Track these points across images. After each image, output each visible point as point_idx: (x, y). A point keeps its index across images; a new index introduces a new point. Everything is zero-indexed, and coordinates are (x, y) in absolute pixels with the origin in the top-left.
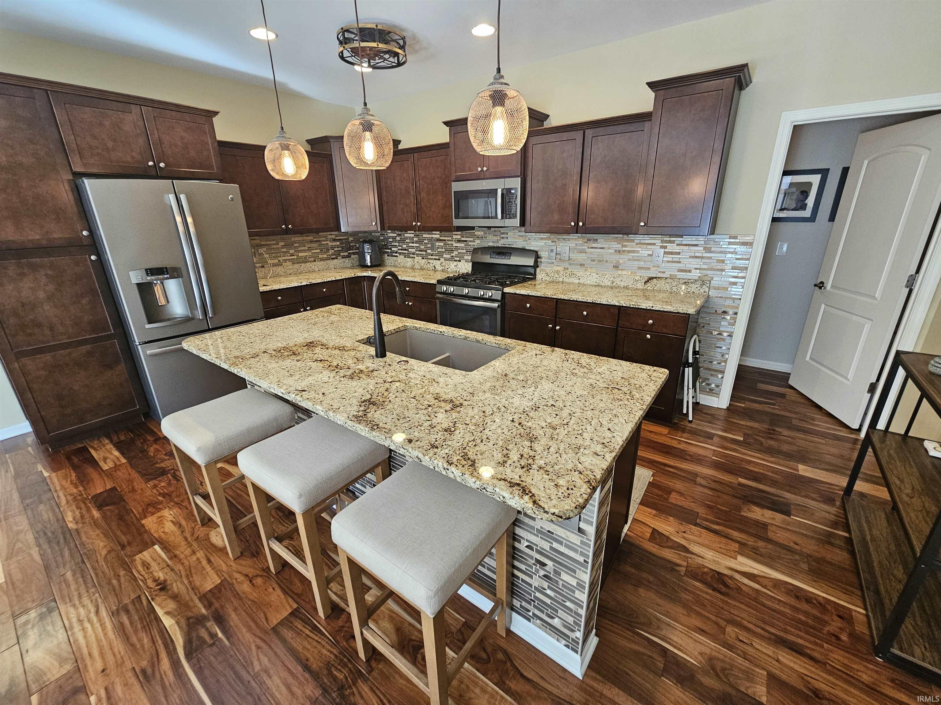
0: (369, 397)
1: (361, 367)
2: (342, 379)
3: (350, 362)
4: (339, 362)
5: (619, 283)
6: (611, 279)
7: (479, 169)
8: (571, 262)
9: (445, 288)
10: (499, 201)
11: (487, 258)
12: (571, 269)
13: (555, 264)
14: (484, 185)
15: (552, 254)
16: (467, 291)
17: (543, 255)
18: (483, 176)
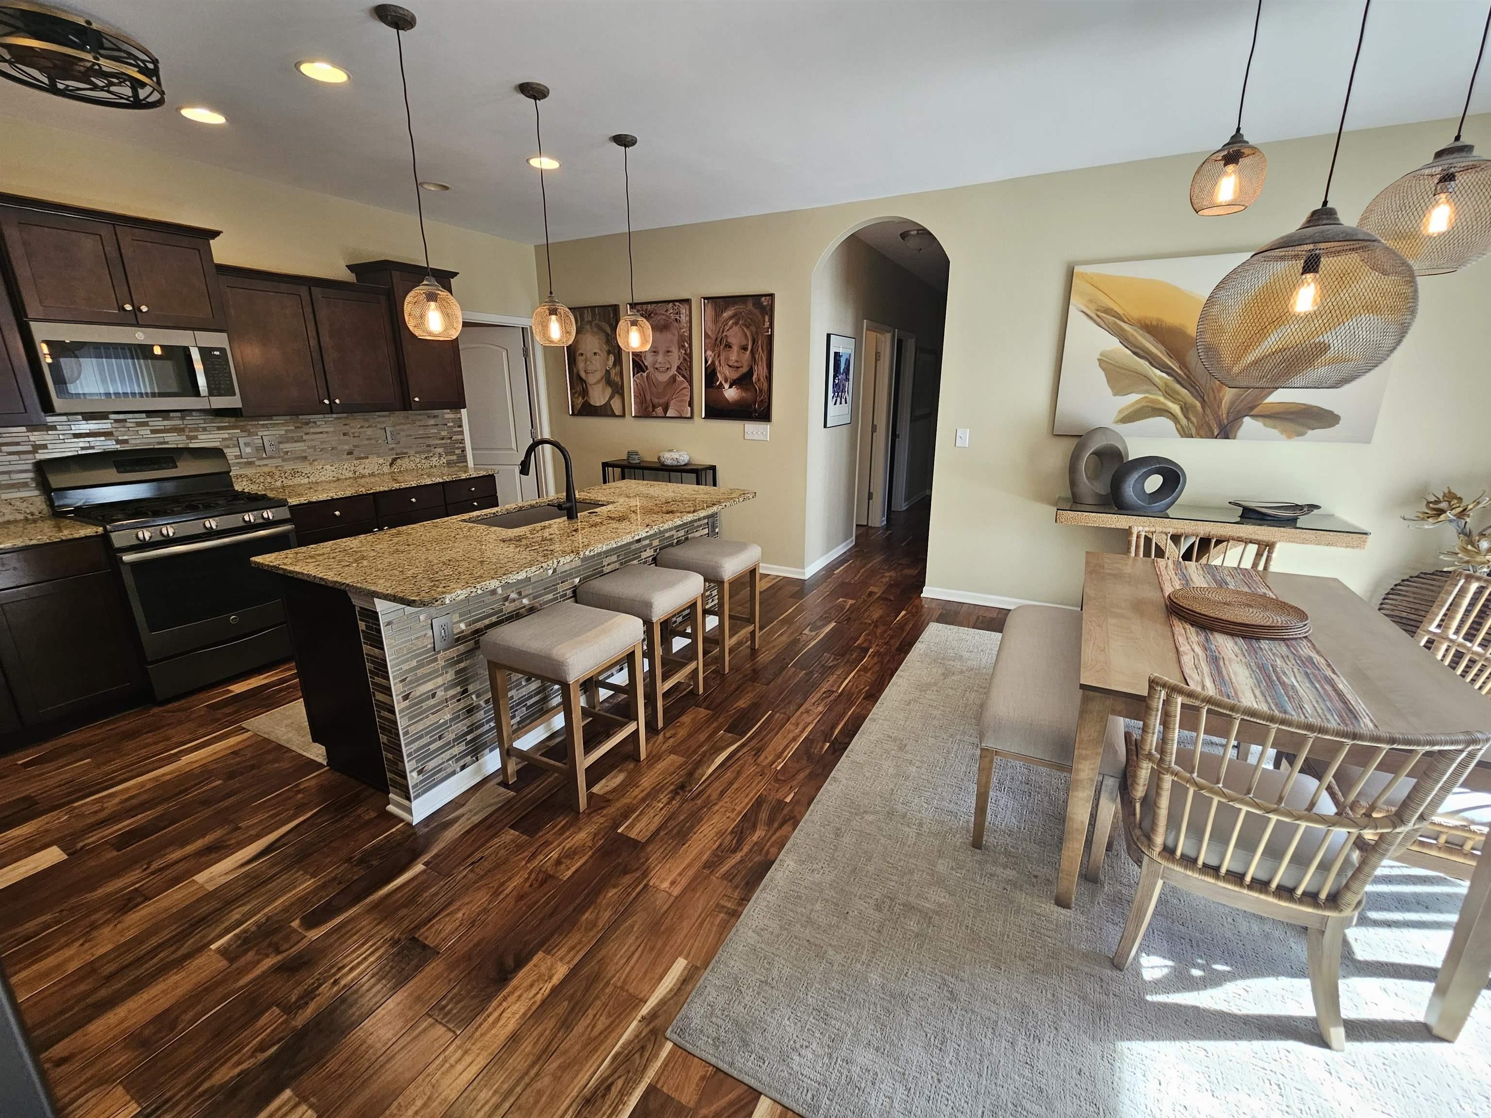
5: (363, 472)
6: (352, 468)
7: (128, 307)
8: (286, 456)
9: (146, 534)
10: (199, 367)
11: (112, 474)
12: (288, 467)
13: (257, 463)
14: (140, 336)
15: (248, 450)
16: (212, 523)
17: (231, 453)
18: (135, 320)
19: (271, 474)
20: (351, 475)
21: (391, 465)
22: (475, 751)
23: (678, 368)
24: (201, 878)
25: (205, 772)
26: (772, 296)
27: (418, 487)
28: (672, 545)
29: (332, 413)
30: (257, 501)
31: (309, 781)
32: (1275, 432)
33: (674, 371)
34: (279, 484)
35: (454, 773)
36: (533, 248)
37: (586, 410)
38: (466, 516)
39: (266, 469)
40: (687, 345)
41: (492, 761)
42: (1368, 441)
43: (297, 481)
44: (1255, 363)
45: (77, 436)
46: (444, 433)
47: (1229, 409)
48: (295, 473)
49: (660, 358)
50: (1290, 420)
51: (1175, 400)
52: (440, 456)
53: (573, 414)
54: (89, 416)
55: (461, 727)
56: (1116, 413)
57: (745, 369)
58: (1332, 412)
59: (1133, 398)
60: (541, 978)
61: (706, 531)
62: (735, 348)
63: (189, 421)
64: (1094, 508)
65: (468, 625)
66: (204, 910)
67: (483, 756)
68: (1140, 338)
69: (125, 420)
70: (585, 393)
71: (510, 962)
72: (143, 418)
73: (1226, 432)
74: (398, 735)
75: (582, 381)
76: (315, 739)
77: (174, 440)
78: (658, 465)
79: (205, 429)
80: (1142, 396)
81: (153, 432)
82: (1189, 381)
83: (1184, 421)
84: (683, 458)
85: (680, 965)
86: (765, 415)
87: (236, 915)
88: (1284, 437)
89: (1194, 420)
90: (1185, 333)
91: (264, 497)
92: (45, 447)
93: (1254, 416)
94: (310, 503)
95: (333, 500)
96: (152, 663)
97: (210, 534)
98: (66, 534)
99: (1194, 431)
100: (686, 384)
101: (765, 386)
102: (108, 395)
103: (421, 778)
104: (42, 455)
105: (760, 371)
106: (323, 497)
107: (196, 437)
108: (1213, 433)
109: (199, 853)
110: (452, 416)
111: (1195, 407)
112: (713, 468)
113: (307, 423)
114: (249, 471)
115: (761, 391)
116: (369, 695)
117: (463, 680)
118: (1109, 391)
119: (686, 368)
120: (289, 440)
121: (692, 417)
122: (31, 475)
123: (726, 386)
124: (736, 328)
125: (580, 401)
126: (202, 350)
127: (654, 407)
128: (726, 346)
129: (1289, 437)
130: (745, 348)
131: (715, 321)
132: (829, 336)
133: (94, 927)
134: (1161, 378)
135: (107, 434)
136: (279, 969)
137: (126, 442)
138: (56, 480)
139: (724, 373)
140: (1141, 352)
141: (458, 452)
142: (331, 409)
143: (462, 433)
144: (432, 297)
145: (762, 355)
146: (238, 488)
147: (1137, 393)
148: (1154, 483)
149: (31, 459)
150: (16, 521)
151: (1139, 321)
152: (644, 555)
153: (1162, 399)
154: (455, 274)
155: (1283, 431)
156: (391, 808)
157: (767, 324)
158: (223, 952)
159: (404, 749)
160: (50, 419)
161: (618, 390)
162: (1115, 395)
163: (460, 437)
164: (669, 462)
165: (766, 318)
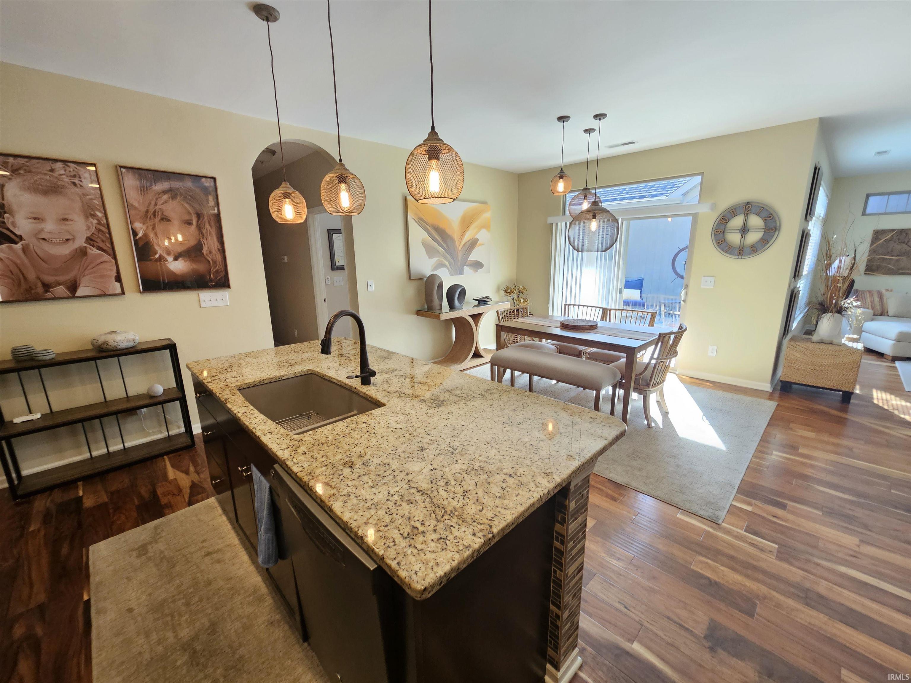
0: (386, 360)
1: (386, 376)
2: (401, 369)
3: (394, 381)
4: (404, 381)
23: (90, 238)
33: (81, 243)
40: (100, 214)
42: (489, 272)
47: (461, 263)
50: (475, 266)
51: (447, 260)
56: (431, 266)
57: (191, 243)
58: (482, 263)
59: (435, 260)
62: (176, 222)
68: (433, 232)
73: (461, 272)
80: (437, 258)
82: (449, 252)
86: (221, 284)
90: (446, 231)
93: (467, 265)
99: (453, 273)
100: (106, 257)
101: (219, 258)
108: (458, 273)
111: (452, 263)
115: (215, 262)
119: (102, 239)
121: (123, 293)
123: (170, 259)
124: (173, 203)
127: (49, 287)
128: (162, 219)
129: (475, 273)
130: (188, 222)
131: (142, 194)
134: (441, 250)
139: (165, 246)
140: (434, 239)
145: (210, 230)
151: (432, 225)
153: (443, 260)
155: (474, 270)
157: (212, 203)
162: (429, 258)
165: (211, 198)
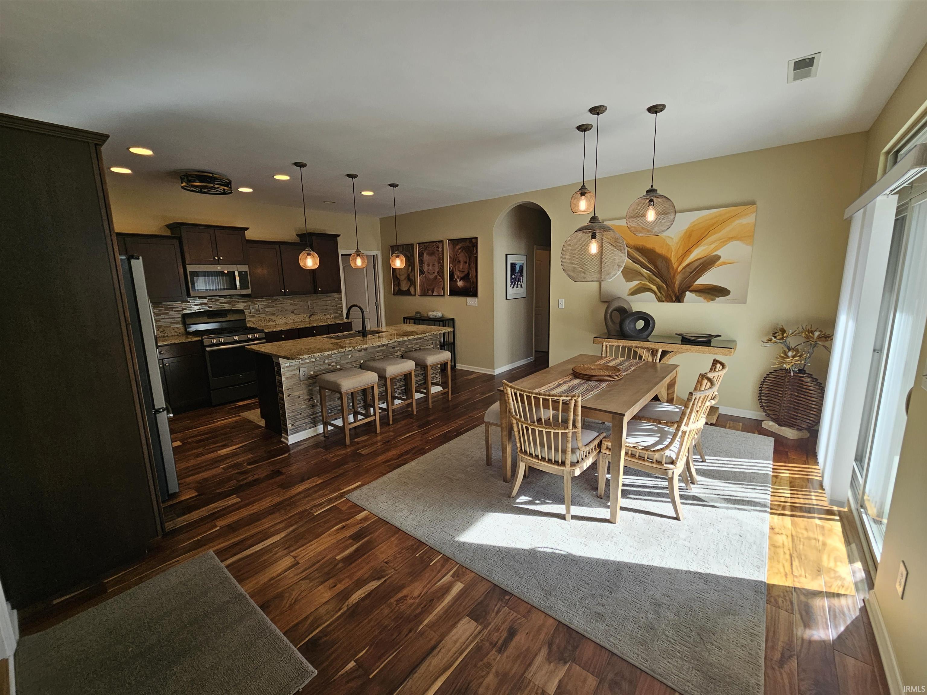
5: (297, 320)
6: (293, 318)
7: (216, 258)
8: (266, 313)
9: (214, 341)
10: (237, 278)
11: (206, 319)
12: (268, 317)
13: (257, 316)
14: (219, 268)
15: (253, 310)
16: (236, 338)
17: (247, 312)
18: (218, 263)
19: (261, 321)
20: (292, 321)
21: (309, 317)
22: (314, 424)
23: (438, 272)
24: (219, 452)
25: (225, 427)
26: (477, 238)
27: (317, 326)
28: (412, 351)
29: (285, 295)
30: (253, 330)
31: (258, 431)
32: (701, 299)
33: (436, 274)
34: (263, 324)
35: (306, 429)
36: (378, 219)
37: (400, 292)
38: (325, 336)
39: (259, 319)
41: (320, 429)
42: (745, 302)
43: (270, 324)
44: (688, 265)
45: (196, 305)
46: (333, 304)
47: (679, 288)
48: (270, 320)
49: (430, 268)
50: (708, 293)
51: (654, 284)
52: (331, 314)
53: (394, 294)
54: (200, 298)
55: (309, 411)
56: (628, 291)
57: (466, 272)
58: (726, 289)
59: (635, 283)
60: (314, 482)
61: (432, 346)
62: (462, 263)
63: (233, 299)
64: (617, 338)
65: (314, 372)
66: (218, 459)
67: (318, 425)
68: (635, 254)
69: (211, 299)
70: (399, 285)
71: (305, 478)
72: (217, 298)
73: (679, 299)
74: (285, 409)
75: (398, 279)
76: (262, 417)
77: (227, 307)
78: (427, 318)
79: (238, 302)
80: (639, 282)
81: (221, 303)
82: (659, 275)
83: (659, 294)
84: (439, 314)
85: (359, 483)
86: (474, 294)
87: (228, 461)
88: (705, 301)
89: (663, 293)
90: (655, 252)
91: (256, 328)
92: (186, 309)
93: (691, 291)
94: (273, 331)
95: (282, 331)
96: (212, 390)
97: (236, 342)
98: (189, 340)
99: (664, 299)
100: (441, 280)
101: (475, 280)
102: (207, 290)
103: (293, 428)
104: (184, 312)
105: (472, 273)
106: (278, 329)
107: (235, 305)
108: (672, 300)
109: (219, 446)
110: (337, 296)
111: (663, 287)
112: (453, 320)
113: (276, 300)
114: (253, 319)
115: (473, 282)
116: (278, 395)
117: (311, 394)
118: (624, 280)
119: (441, 272)
120: (269, 307)
121: (444, 295)
122: (180, 319)
123: (458, 280)
124: (462, 254)
125: (397, 288)
126: (239, 272)
127: (428, 290)
128: (458, 262)
129: (708, 301)
130: (466, 263)
131: (453, 251)
132: (506, 255)
133: (189, 460)
134: (647, 273)
135: (205, 304)
136: (238, 473)
137: (211, 307)
138: (188, 321)
139: (457, 274)
140: (637, 261)
141: (339, 312)
142: (285, 294)
143: (342, 304)
144: (309, 254)
145: (473, 265)
146: (248, 325)
147: (637, 280)
148: (641, 324)
149: (181, 313)
150: (175, 336)
151: (634, 246)
152: (396, 354)
153: (648, 283)
154: (339, 235)
155: (705, 298)
156: (282, 439)
157: (475, 252)
158: (223, 468)
159: (287, 415)
160: (189, 299)
161: (412, 282)
162: (627, 282)
163: (340, 305)
164: (431, 317)
165: (475, 248)
